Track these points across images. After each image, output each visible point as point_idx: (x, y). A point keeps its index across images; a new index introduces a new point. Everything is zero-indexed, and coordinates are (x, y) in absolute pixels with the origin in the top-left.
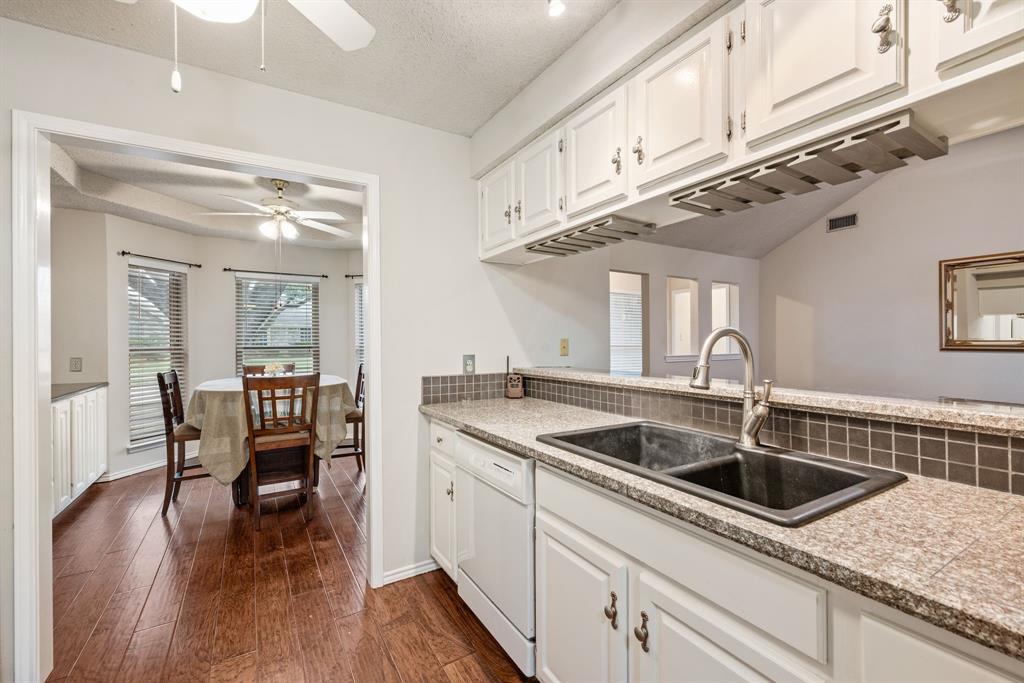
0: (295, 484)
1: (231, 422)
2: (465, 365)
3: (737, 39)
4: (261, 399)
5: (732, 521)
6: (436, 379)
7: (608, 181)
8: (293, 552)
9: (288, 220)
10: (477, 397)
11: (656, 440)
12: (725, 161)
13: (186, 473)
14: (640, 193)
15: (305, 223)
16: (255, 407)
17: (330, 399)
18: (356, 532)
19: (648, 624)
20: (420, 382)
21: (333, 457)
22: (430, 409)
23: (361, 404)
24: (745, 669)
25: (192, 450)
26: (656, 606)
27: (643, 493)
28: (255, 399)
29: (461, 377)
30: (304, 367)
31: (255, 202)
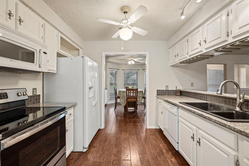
0: (133, 108)
1: (124, 96)
2: (166, 88)
3: (230, 13)
4: (129, 93)
5: (215, 119)
6: (160, 90)
7: (198, 48)
8: (133, 120)
9: (133, 60)
10: (169, 95)
11: (213, 107)
12: (227, 42)
13: (117, 104)
14: (206, 50)
15: (136, 61)
16: (128, 94)
17: (140, 94)
18: (144, 119)
19: (200, 140)
20: (156, 90)
22: (158, 96)
23: (145, 95)
24: (219, 150)
25: (118, 101)
26: (202, 137)
27: (198, 113)
28: (128, 93)
29: (165, 90)
30: (135, 87)
31: (127, 58)
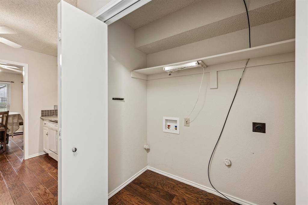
2: (55, 107)
6: (45, 111)
17: (13, 119)
20: (41, 111)
21: (14, 135)
22: (43, 118)
29: (53, 110)
